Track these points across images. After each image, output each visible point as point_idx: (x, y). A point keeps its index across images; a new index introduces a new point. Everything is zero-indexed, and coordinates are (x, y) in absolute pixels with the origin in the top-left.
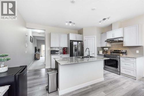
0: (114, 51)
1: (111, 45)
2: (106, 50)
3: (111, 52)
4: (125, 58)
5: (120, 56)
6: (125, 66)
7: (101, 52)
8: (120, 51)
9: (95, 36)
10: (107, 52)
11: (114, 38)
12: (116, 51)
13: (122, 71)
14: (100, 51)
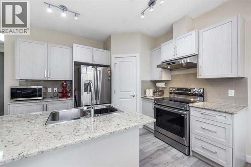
0: (178, 89)
1: (172, 75)
2: (161, 89)
3: (170, 93)
4: (203, 111)
5: (190, 105)
6: (201, 132)
7: (150, 93)
8: (190, 90)
9: (138, 55)
10: (162, 92)
11: (176, 57)
12: (181, 89)
13: (196, 146)
14: (147, 91)
